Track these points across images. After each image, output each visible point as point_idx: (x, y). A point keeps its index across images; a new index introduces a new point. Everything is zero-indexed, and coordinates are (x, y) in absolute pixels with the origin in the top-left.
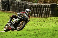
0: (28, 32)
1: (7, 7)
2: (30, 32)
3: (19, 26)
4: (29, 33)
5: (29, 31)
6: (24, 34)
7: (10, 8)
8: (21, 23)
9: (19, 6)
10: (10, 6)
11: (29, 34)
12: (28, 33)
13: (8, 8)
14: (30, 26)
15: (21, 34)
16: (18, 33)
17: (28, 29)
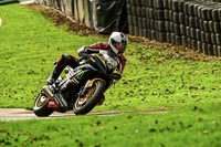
0: (198, 115)
1: (118, 20)
2: (204, 117)
3: (83, 97)
4: (200, 119)
5: (201, 110)
6: (181, 123)
7: (129, 21)
8: (89, 83)
9: (162, 14)
10: (129, 17)
11: (201, 125)
12: (197, 118)
13: (121, 24)
14: (206, 93)
15: (169, 124)
16: (160, 120)
17: (199, 105)
